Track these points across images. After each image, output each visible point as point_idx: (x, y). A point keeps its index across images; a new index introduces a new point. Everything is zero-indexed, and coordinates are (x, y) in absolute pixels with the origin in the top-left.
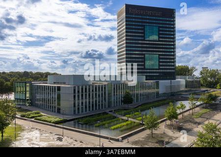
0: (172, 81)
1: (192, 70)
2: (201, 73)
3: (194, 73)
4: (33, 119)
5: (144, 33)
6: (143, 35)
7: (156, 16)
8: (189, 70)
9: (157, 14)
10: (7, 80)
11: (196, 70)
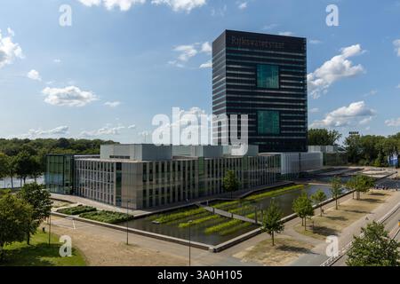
0: (302, 154)
1: (333, 136)
2: (348, 141)
3: (336, 142)
4: (77, 216)
5: (255, 76)
6: (254, 79)
7: (275, 50)
8: (328, 137)
9: (276, 47)
10: (34, 153)
11: (340, 136)
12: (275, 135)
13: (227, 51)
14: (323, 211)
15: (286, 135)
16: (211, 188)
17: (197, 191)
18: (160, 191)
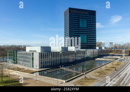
12: (85, 43)
13: (69, 15)
14: (101, 68)
15: (89, 43)
16: (64, 61)
17: (59, 62)
18: (47, 62)
